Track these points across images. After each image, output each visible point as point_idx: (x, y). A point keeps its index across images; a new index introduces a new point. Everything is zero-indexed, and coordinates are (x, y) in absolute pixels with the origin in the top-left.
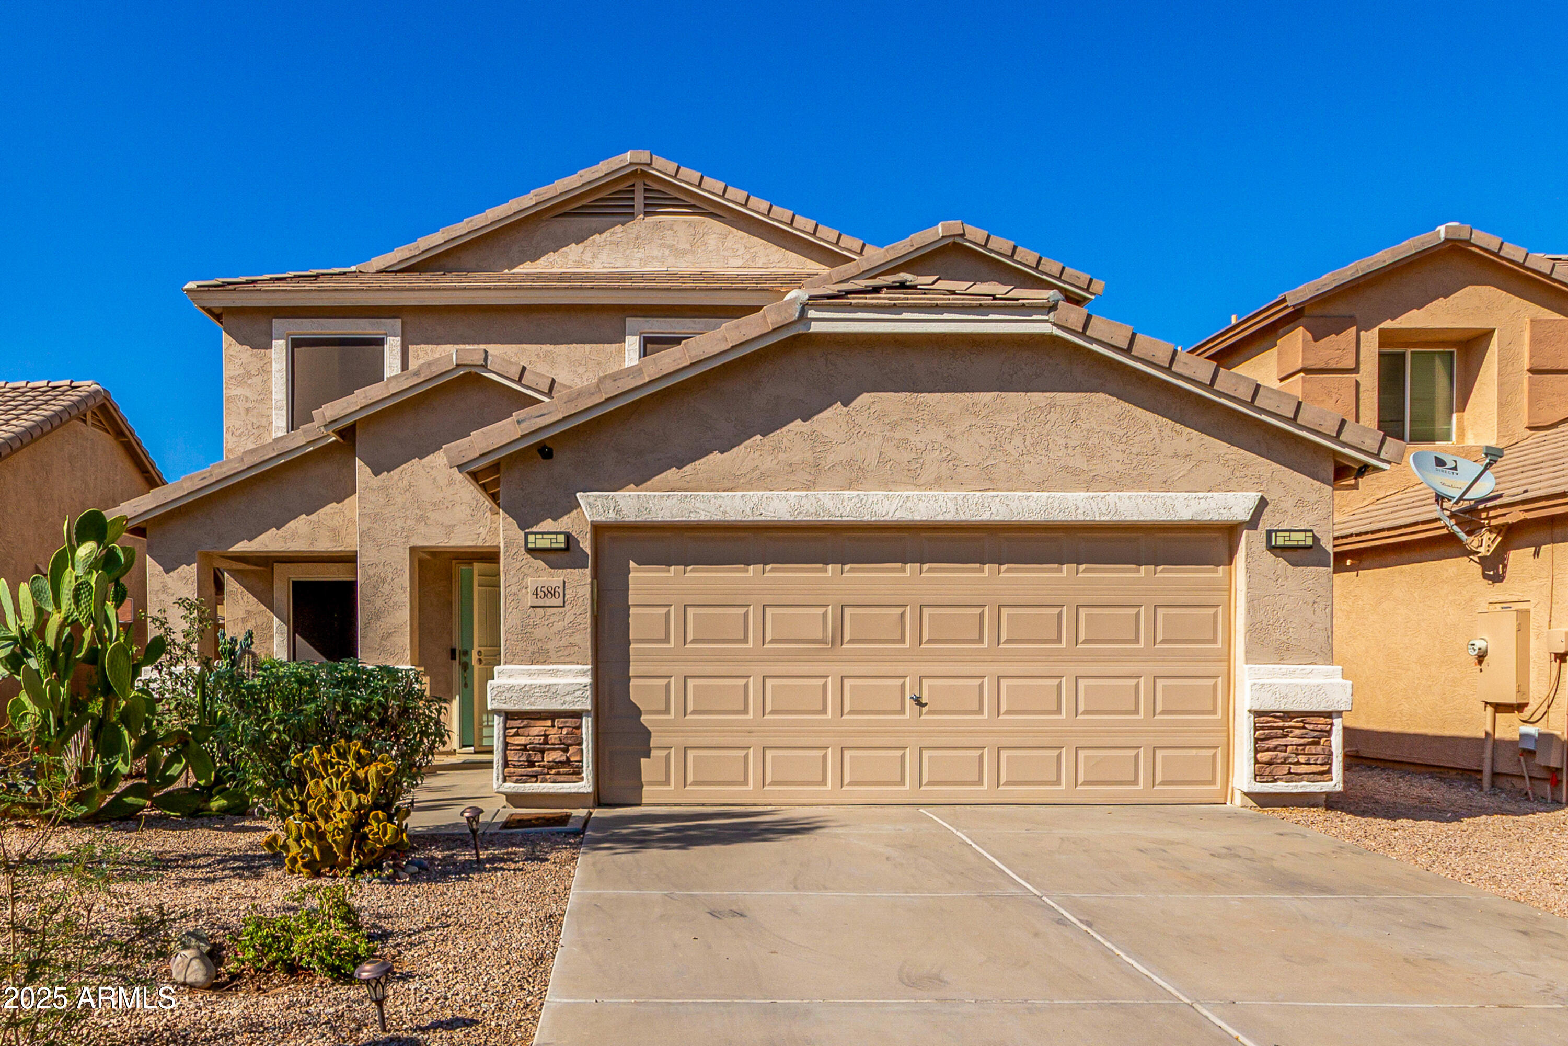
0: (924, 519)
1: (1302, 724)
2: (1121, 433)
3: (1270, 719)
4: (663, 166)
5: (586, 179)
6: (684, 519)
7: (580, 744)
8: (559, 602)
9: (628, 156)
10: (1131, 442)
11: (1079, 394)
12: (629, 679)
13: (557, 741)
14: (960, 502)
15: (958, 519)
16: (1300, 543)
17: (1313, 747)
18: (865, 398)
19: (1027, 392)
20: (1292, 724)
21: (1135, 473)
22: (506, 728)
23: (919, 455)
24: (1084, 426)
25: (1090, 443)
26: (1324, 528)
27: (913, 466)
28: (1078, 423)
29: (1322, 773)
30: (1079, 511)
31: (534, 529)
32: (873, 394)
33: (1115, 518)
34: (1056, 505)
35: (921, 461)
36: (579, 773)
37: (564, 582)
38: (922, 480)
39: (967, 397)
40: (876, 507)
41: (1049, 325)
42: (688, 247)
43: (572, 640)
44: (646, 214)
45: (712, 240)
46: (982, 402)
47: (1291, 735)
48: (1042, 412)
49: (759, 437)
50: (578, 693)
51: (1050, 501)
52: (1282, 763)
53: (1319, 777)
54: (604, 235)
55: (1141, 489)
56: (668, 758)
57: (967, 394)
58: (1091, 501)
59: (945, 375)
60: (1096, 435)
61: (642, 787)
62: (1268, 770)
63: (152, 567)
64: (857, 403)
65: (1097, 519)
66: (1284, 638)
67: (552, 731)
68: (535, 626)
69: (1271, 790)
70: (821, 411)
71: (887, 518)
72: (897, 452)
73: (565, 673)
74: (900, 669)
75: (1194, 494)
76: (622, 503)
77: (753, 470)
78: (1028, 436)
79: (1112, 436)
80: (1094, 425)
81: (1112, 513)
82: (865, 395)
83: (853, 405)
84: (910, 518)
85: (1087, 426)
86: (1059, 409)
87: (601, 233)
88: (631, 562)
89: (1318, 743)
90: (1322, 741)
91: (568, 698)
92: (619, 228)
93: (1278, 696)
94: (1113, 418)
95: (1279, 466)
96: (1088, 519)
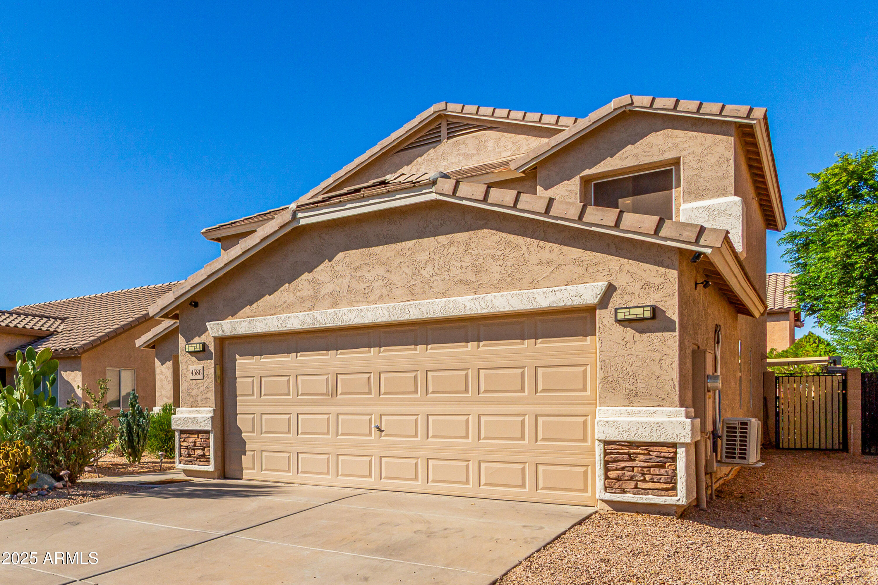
0: (370, 321)
1: (646, 452)
2: (499, 253)
3: (618, 447)
4: (454, 108)
5: (407, 129)
6: (251, 332)
7: (209, 447)
8: (201, 377)
9: (432, 109)
10: (507, 258)
11: (470, 232)
12: (237, 415)
13: (199, 445)
14: (391, 310)
15: (390, 320)
16: (638, 316)
17: (657, 469)
18: (340, 255)
19: (435, 236)
20: (638, 451)
21: (510, 279)
22: (180, 438)
23: (370, 284)
24: (473, 253)
25: (477, 263)
26: (668, 303)
27: (367, 291)
28: (469, 251)
29: (667, 490)
30: (466, 308)
31: (192, 342)
32: (345, 252)
33: (491, 311)
34: (451, 306)
35: (371, 287)
36: (209, 461)
37: (203, 367)
38: (371, 299)
39: (398, 246)
40: (344, 317)
41: (434, 194)
42: (475, 152)
43: (207, 396)
44: (448, 138)
45: (490, 144)
46: (407, 248)
47: (637, 459)
48: (445, 248)
49: (287, 285)
50: (206, 421)
51: (447, 303)
52: (629, 480)
53: (663, 493)
54: (423, 157)
55: (514, 289)
56: (254, 455)
57: (398, 244)
58: (475, 301)
59: (385, 234)
60: (482, 257)
61: (243, 470)
62: (617, 485)
63: (157, 363)
64: (336, 259)
65: (479, 312)
66: (632, 387)
67: (198, 440)
68: (193, 389)
69: (619, 499)
70: (318, 266)
71: (350, 323)
72: (358, 284)
73: (202, 412)
74: (369, 410)
75: (551, 289)
76: (224, 327)
77: (284, 303)
78: (436, 264)
79: (493, 256)
80: (480, 251)
81: (490, 307)
82: (341, 254)
83: (334, 260)
84: (362, 322)
85: (476, 252)
86: (456, 245)
87: (421, 156)
88: (237, 355)
89: (664, 467)
90: (667, 465)
91: (202, 424)
92: (432, 151)
93: (621, 429)
94: (494, 244)
95: (626, 260)
96: (473, 313)
